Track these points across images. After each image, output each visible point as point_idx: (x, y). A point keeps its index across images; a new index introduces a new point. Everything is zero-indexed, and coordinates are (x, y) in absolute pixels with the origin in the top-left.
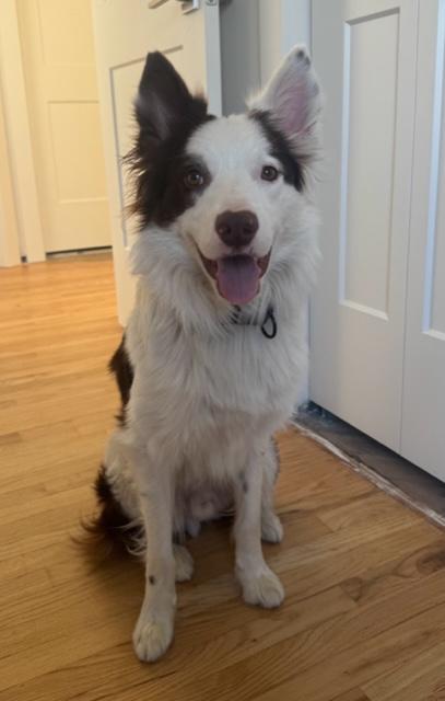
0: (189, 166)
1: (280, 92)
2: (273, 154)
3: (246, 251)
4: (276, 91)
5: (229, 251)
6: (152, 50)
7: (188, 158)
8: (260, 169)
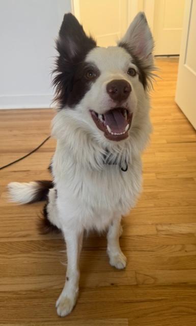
0: (88, 68)
1: (133, 36)
2: (133, 63)
3: (124, 105)
4: (131, 36)
5: (114, 105)
6: (67, 12)
7: (87, 64)
8: (127, 70)
